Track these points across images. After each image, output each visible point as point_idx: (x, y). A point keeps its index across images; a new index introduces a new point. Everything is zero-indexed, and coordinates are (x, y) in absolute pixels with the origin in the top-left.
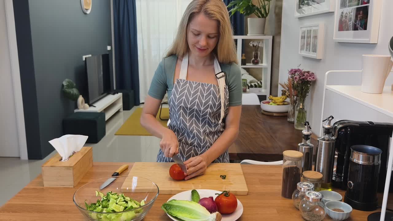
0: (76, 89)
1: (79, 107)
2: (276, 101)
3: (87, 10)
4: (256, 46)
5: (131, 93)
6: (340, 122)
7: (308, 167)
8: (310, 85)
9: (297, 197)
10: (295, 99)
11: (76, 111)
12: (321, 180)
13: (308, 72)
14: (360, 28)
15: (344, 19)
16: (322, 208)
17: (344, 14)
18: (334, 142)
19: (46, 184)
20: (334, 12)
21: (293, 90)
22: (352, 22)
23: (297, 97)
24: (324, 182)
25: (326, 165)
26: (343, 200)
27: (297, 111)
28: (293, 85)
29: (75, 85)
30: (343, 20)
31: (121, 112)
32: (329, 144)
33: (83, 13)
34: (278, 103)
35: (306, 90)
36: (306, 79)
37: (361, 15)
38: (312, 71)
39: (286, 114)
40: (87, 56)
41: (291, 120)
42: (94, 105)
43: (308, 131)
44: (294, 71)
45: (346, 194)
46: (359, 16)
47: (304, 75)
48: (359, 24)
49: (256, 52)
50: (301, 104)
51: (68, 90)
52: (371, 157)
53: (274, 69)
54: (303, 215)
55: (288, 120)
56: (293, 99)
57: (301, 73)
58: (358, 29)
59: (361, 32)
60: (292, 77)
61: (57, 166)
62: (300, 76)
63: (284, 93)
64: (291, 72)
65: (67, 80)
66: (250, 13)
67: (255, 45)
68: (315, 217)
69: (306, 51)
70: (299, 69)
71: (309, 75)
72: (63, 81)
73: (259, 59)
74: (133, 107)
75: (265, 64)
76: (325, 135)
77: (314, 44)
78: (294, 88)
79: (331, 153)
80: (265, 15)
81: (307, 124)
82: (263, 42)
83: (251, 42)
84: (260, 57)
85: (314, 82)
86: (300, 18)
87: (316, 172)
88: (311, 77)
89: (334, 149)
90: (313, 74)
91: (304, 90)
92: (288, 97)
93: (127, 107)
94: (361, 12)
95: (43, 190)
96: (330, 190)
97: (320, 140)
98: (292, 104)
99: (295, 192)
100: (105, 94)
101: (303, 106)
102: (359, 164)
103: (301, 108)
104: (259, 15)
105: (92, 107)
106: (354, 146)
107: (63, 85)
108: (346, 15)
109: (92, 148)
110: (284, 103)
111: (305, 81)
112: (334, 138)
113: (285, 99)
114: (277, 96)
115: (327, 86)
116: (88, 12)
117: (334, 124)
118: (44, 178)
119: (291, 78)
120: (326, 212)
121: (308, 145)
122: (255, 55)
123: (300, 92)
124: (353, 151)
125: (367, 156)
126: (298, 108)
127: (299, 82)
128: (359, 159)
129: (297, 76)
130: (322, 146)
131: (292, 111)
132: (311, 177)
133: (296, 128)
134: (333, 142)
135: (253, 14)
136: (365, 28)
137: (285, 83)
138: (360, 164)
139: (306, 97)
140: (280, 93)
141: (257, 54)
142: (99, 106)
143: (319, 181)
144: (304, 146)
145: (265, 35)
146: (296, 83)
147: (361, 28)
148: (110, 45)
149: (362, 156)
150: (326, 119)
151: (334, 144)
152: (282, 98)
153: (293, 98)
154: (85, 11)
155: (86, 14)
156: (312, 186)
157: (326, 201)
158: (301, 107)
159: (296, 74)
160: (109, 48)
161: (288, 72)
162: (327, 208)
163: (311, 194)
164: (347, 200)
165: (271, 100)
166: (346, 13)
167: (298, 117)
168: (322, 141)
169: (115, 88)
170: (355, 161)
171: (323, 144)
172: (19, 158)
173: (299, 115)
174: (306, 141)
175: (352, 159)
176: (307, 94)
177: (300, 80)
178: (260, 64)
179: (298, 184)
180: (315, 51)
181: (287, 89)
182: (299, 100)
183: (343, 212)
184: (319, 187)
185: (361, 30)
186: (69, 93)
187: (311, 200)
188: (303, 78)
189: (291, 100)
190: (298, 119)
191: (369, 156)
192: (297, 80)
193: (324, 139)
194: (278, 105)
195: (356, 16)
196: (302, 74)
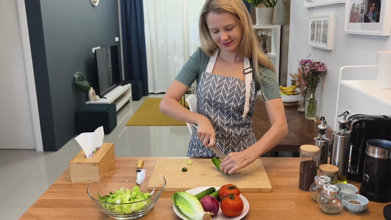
0: (87, 81)
1: (90, 99)
2: (286, 91)
3: (95, 2)
4: (264, 36)
5: (140, 84)
6: (355, 117)
7: (323, 161)
8: (321, 75)
9: (315, 190)
10: (305, 89)
11: (87, 103)
12: (337, 173)
13: (319, 63)
14: (371, 20)
15: (355, 10)
16: (339, 201)
17: (356, 6)
18: (350, 136)
19: (74, 180)
20: (345, 3)
21: (303, 80)
22: (364, 14)
23: (307, 88)
24: (339, 175)
25: (341, 158)
26: (359, 193)
27: (307, 101)
28: (303, 75)
29: (86, 77)
30: (354, 12)
31: (130, 102)
32: (345, 138)
33: (91, 6)
34: (288, 93)
35: (316, 80)
36: (317, 70)
37: (373, 8)
38: (322, 62)
39: (297, 103)
40: (96, 48)
41: (301, 110)
42: (105, 96)
43: (324, 126)
44: (304, 61)
45: (361, 186)
46: (371, 8)
47: (314, 66)
48: (371, 16)
49: (265, 41)
50: (312, 94)
51: (80, 83)
52: (387, 151)
53: (283, 59)
54: (321, 208)
55: (299, 110)
56: (303, 90)
57: (311, 65)
58: (371, 21)
59: (373, 24)
60: (303, 68)
61: (84, 162)
62: (311, 66)
63: (294, 83)
64: (301, 63)
65: (78, 72)
66: (259, 3)
67: (263, 34)
68: (332, 209)
69: (316, 41)
70: (309, 60)
71: (319, 65)
72: (74, 74)
73: (267, 48)
74: (141, 97)
75: (274, 52)
76: (341, 129)
77: (325, 35)
78: (305, 78)
79: (346, 146)
80: (273, 4)
81: (323, 119)
82: (271, 32)
83: (260, 32)
84: (268, 46)
85: (325, 73)
86: (310, 9)
87: (332, 165)
88: (321, 68)
89: (349, 144)
90: (324, 64)
91: (315, 81)
92: (298, 87)
93: (136, 97)
94: (374, 4)
95: (71, 185)
96: (345, 182)
97: (336, 134)
98: (302, 94)
99: (312, 185)
100: (115, 85)
101: (314, 96)
102: (374, 158)
103: (312, 99)
104: (266, 4)
105: (103, 98)
106: (369, 141)
107: (74, 78)
108: (358, 7)
109: (114, 144)
110: (294, 93)
111: (316, 72)
112: (349, 132)
113: (295, 89)
114: (285, 86)
115: (342, 81)
116: (96, 4)
117: (349, 118)
118: (72, 174)
119: (301, 69)
120: (344, 204)
121: (324, 140)
122: (264, 44)
123: (311, 83)
124: (368, 146)
125: (382, 150)
126: (309, 98)
127: (310, 73)
128: (375, 153)
129: (307, 67)
130: (338, 140)
131: (302, 100)
132: (328, 171)
133: (307, 118)
134: (348, 136)
135: (262, 3)
136: (378, 21)
137: (295, 73)
138: (376, 158)
139: (316, 87)
140: (289, 83)
141: (265, 43)
142: (110, 98)
143: (335, 174)
144: (320, 140)
145: (273, 25)
146: (307, 74)
147: (373, 20)
148: (118, 36)
149: (378, 150)
150: (341, 114)
151: (350, 139)
152: (292, 88)
153: (304, 88)
154: (94, 3)
155: (94, 6)
156: (329, 179)
157: (343, 193)
158: (312, 97)
159: (307, 64)
160: (117, 39)
161: (298, 63)
162: (344, 200)
163: (329, 187)
164: (362, 192)
165: (281, 90)
166: (358, 5)
167: (308, 108)
168: (337, 135)
169: (123, 79)
170: (371, 155)
171: (339, 137)
172: (35, 150)
173: (310, 106)
174: (322, 136)
175: (368, 153)
176: (318, 85)
177: (310, 71)
178: (269, 54)
179: (315, 178)
180: (325, 41)
181: (298, 79)
182: (309, 90)
183: (360, 204)
184: (335, 180)
185: (373, 22)
186: (81, 85)
187: (328, 193)
188: (313, 68)
189: (301, 90)
190: (308, 110)
191: (385, 150)
192: (308, 71)
193: (339, 134)
194: (288, 95)
195: (368, 9)
196: (313, 65)
